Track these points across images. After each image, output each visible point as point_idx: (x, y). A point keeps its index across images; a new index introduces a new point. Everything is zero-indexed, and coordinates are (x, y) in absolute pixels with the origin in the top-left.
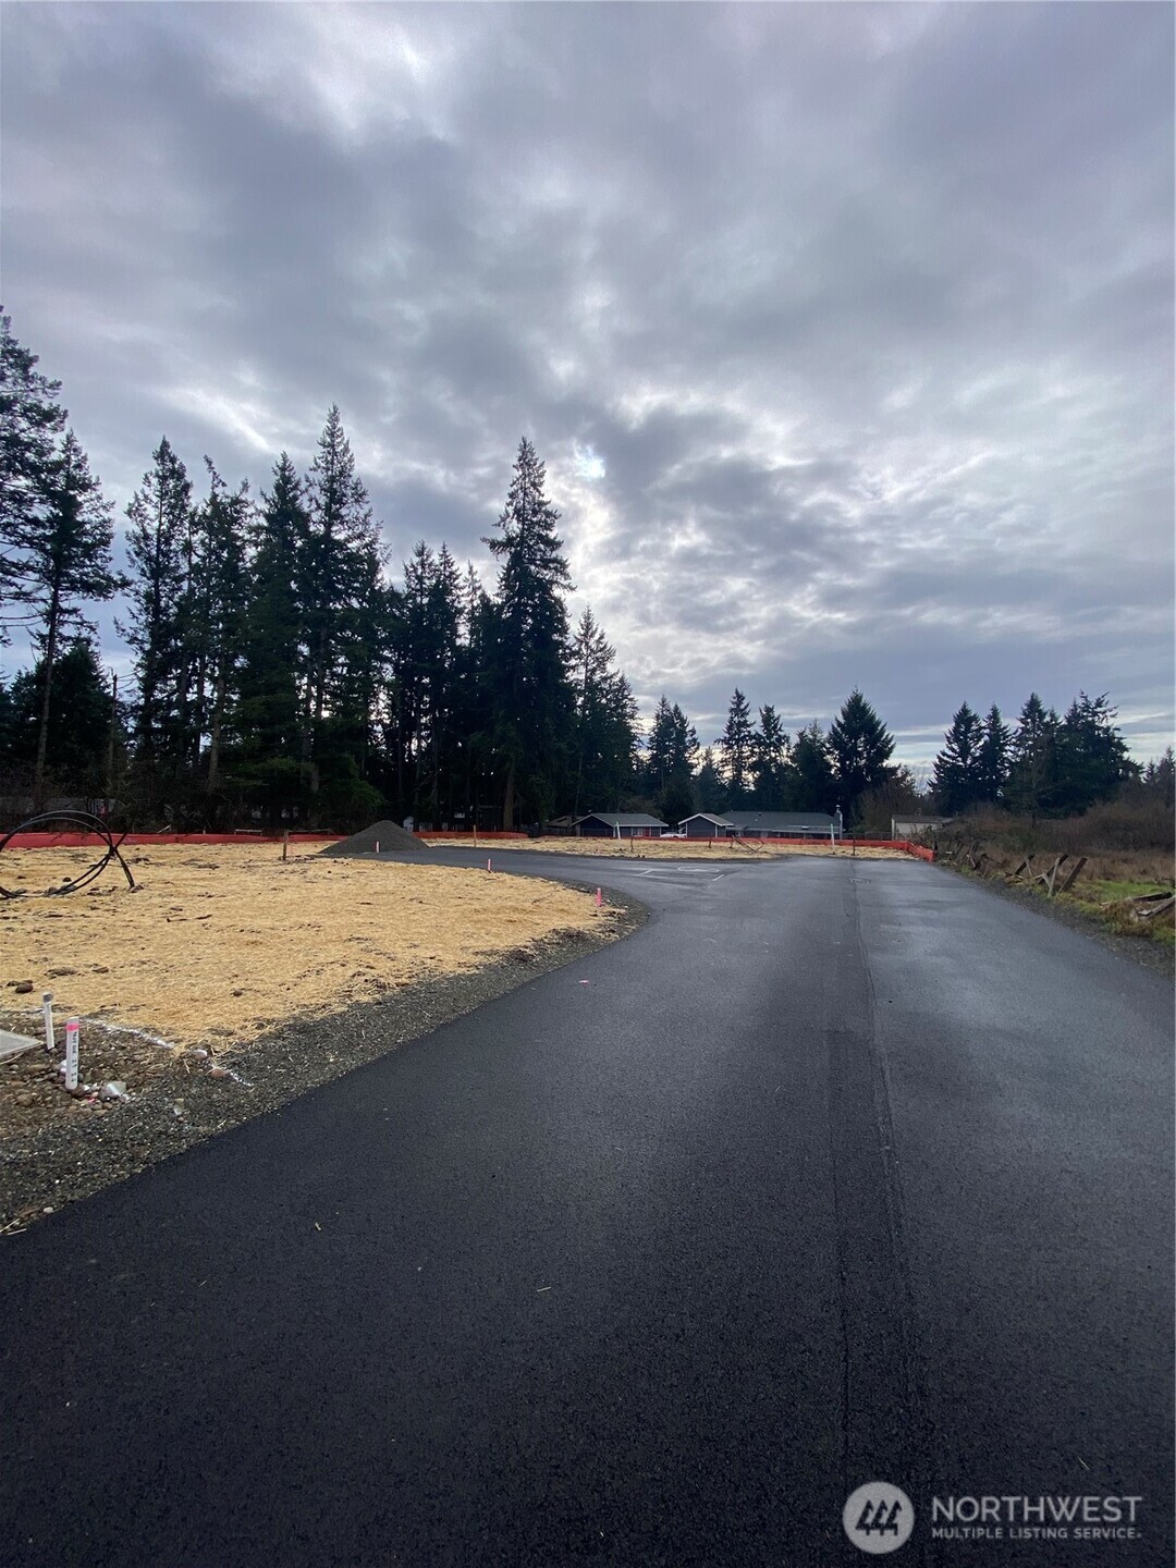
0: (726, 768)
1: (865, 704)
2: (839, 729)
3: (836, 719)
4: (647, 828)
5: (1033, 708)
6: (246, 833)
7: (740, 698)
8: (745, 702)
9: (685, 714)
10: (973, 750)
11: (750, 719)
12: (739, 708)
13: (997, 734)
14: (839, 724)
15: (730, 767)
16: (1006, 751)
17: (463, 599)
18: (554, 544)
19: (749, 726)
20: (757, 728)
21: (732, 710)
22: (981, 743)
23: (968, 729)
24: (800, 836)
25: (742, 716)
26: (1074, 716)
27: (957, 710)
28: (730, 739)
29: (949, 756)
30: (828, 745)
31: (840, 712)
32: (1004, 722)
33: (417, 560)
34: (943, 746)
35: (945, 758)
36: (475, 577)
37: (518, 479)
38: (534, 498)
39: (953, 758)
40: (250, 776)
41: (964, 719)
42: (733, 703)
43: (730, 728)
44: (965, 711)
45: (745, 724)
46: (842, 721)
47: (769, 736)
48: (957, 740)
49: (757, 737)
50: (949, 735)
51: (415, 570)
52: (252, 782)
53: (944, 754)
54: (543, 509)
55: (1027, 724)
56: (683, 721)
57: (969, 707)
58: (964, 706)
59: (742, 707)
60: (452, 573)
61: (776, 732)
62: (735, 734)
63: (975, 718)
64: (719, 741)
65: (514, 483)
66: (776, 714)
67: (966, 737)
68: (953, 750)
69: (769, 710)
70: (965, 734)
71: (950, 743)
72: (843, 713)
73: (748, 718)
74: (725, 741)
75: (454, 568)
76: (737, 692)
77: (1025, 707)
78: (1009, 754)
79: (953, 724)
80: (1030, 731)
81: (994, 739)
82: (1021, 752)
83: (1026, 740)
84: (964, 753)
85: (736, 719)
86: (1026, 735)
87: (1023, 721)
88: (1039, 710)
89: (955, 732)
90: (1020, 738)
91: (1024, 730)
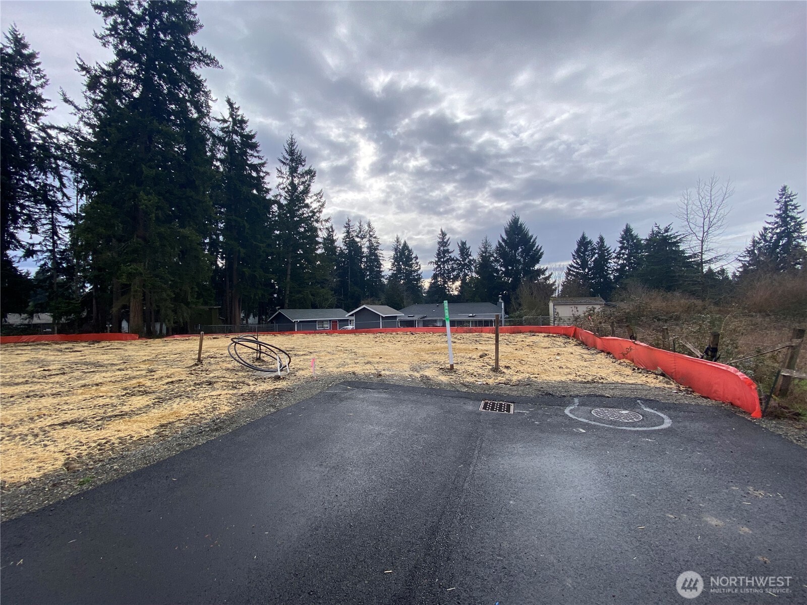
1: (521, 224)
2: (503, 244)
3: (501, 236)
5: (628, 235)
7: (444, 234)
8: (447, 237)
9: (410, 247)
10: (589, 262)
11: (450, 248)
12: (443, 241)
13: (603, 254)
14: (503, 240)
16: (610, 263)
19: (450, 253)
20: (456, 254)
21: (439, 243)
22: (594, 258)
23: (586, 250)
25: (446, 246)
26: (652, 239)
27: (579, 238)
28: (439, 261)
29: (575, 267)
30: (495, 255)
31: (504, 231)
32: (607, 243)
34: (570, 262)
35: (572, 269)
39: (577, 268)
41: (584, 243)
42: (440, 238)
43: (438, 254)
44: (584, 238)
45: (447, 251)
46: (505, 237)
47: (464, 260)
48: (579, 257)
49: (456, 260)
50: (574, 254)
53: (572, 266)
55: (624, 244)
56: (410, 251)
57: (586, 235)
58: (583, 235)
59: (445, 240)
61: (468, 257)
62: (442, 258)
63: (590, 242)
64: (432, 262)
66: (467, 246)
67: (585, 255)
68: (577, 263)
69: (463, 243)
70: (584, 253)
71: (575, 259)
72: (506, 232)
73: (449, 247)
74: (435, 263)
77: (623, 233)
78: (613, 264)
79: (576, 247)
80: (625, 248)
81: (602, 255)
82: (621, 262)
83: (623, 254)
84: (584, 265)
85: (442, 248)
86: (623, 251)
87: (621, 242)
88: (632, 235)
89: (578, 251)
90: (619, 253)
91: (622, 248)
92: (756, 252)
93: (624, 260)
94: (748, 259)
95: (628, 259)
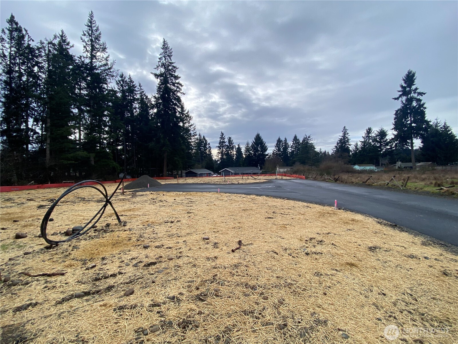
0: (219, 155)
1: (260, 136)
2: (254, 143)
3: (253, 141)
4: (207, 173)
5: (295, 139)
6: (68, 183)
7: (223, 134)
8: (224, 135)
9: (206, 139)
10: (281, 149)
12: (222, 137)
15: (220, 154)
16: (288, 149)
17: (137, 95)
18: (177, 78)
20: (227, 143)
21: (220, 138)
22: (283, 147)
24: (250, 173)
25: (223, 139)
26: (304, 140)
27: (277, 139)
28: (220, 146)
31: (254, 139)
32: (288, 142)
33: (120, 79)
34: (274, 148)
36: (141, 88)
37: (162, 53)
38: (168, 61)
39: (277, 151)
40: (68, 159)
41: (279, 141)
42: (221, 136)
44: (279, 139)
45: (224, 142)
47: (230, 146)
48: (277, 146)
49: (227, 146)
51: (120, 83)
52: (69, 162)
53: (275, 150)
54: (172, 65)
56: (206, 141)
57: (280, 138)
59: (223, 137)
60: (133, 85)
61: (232, 144)
62: (221, 144)
63: (282, 141)
64: (217, 147)
65: (161, 54)
66: (232, 139)
67: (279, 146)
68: (277, 149)
69: (230, 138)
70: (279, 145)
73: (225, 140)
74: (219, 147)
75: (134, 84)
76: (222, 132)
78: (290, 150)
79: (276, 142)
80: (294, 144)
81: (285, 146)
82: (293, 149)
83: (294, 146)
84: (279, 150)
85: (222, 140)
86: (294, 145)
87: (293, 141)
88: (297, 139)
89: (277, 144)
90: (292, 146)
91: (293, 144)
92: (338, 147)
93: (294, 148)
94: (335, 149)
95: (295, 148)
